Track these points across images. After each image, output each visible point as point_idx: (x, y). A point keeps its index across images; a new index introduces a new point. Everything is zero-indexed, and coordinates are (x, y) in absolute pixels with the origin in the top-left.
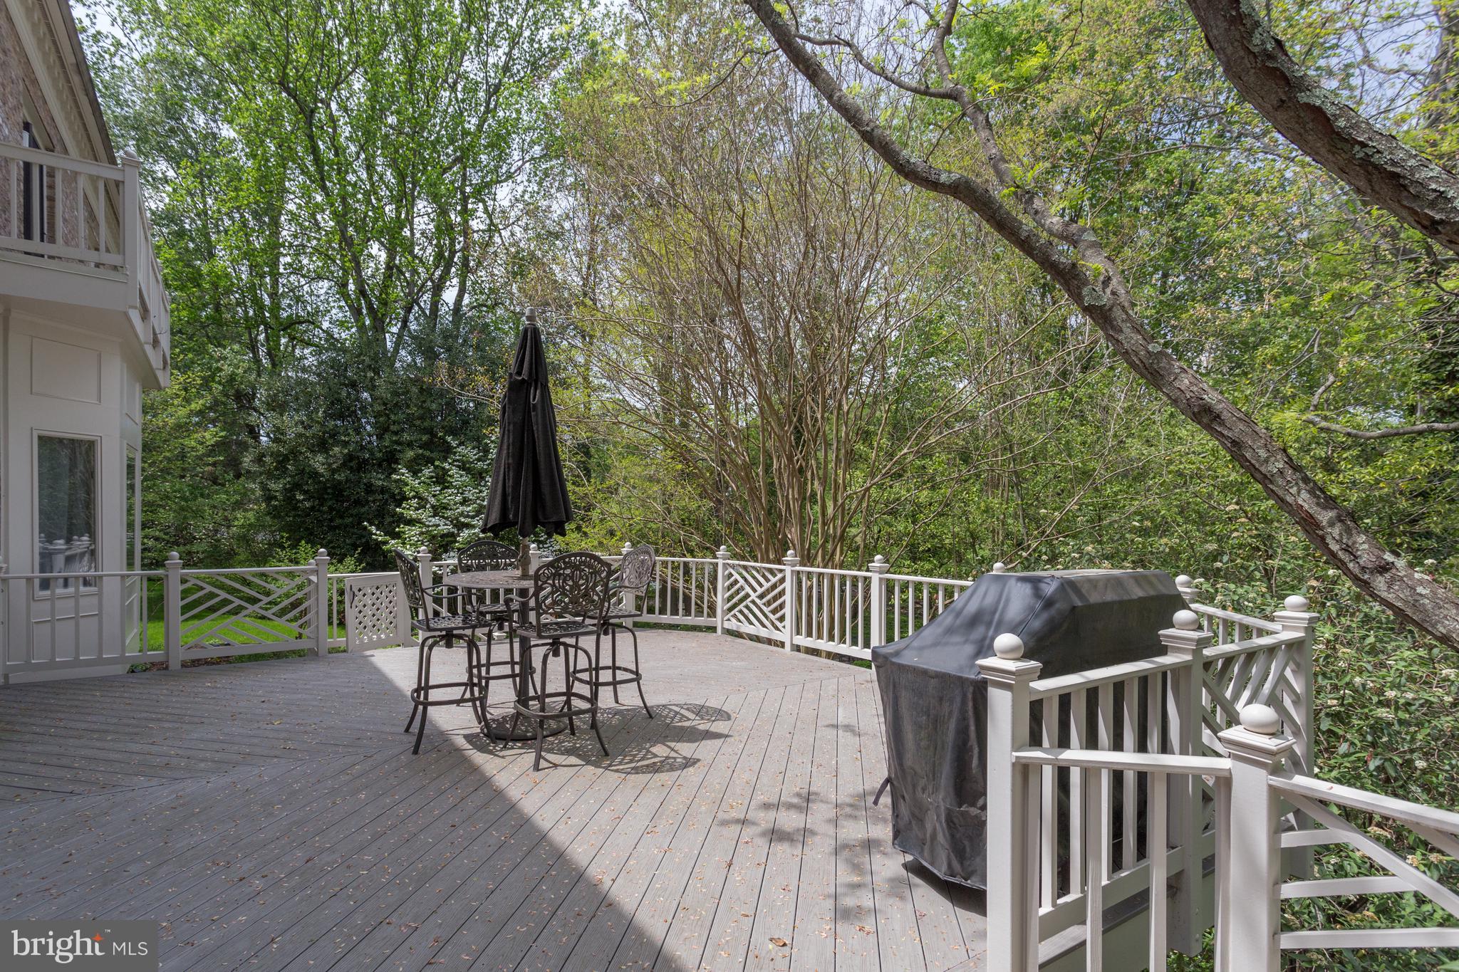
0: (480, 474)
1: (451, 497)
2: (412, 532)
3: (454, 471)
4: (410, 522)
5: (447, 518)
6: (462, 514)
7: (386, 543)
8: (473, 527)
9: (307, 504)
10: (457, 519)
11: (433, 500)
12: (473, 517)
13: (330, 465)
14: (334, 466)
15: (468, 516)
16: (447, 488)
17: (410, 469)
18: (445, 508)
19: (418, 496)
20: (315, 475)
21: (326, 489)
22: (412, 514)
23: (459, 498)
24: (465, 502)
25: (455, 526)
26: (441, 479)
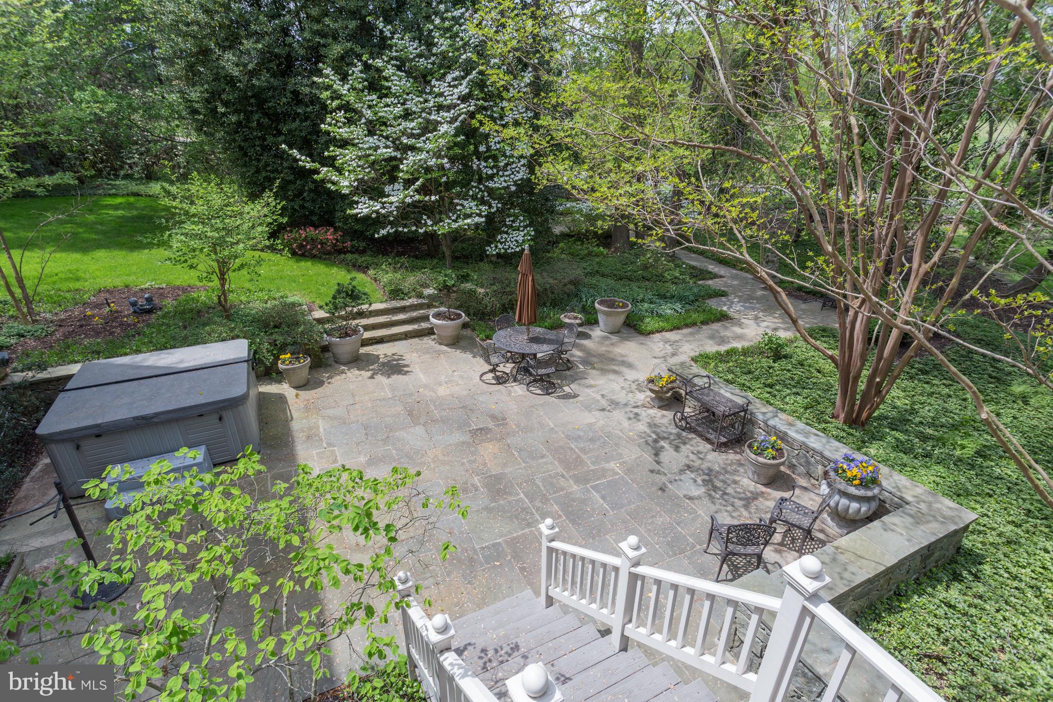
0: (424, 77)
1: (389, 110)
2: (347, 156)
3: (389, 71)
4: (344, 143)
5: (387, 138)
6: (403, 133)
7: (317, 172)
8: (420, 150)
9: (234, 119)
10: (398, 139)
11: (368, 114)
12: (418, 137)
13: (245, 65)
14: (250, 67)
15: (412, 136)
16: (386, 96)
17: (337, 70)
18: (385, 124)
19: (347, 107)
20: (231, 81)
21: (247, 98)
22: (344, 132)
23: (398, 110)
24: (407, 115)
25: (397, 149)
26: (375, 84)
